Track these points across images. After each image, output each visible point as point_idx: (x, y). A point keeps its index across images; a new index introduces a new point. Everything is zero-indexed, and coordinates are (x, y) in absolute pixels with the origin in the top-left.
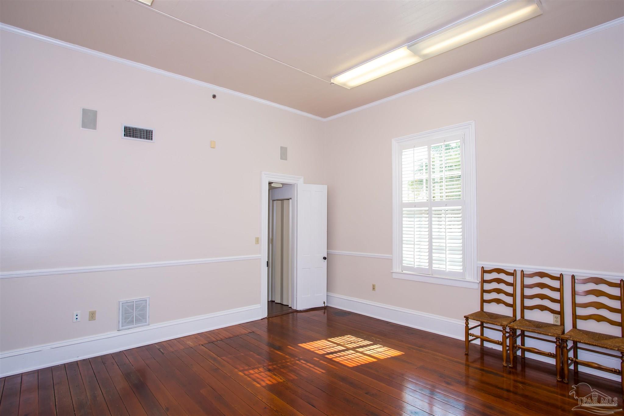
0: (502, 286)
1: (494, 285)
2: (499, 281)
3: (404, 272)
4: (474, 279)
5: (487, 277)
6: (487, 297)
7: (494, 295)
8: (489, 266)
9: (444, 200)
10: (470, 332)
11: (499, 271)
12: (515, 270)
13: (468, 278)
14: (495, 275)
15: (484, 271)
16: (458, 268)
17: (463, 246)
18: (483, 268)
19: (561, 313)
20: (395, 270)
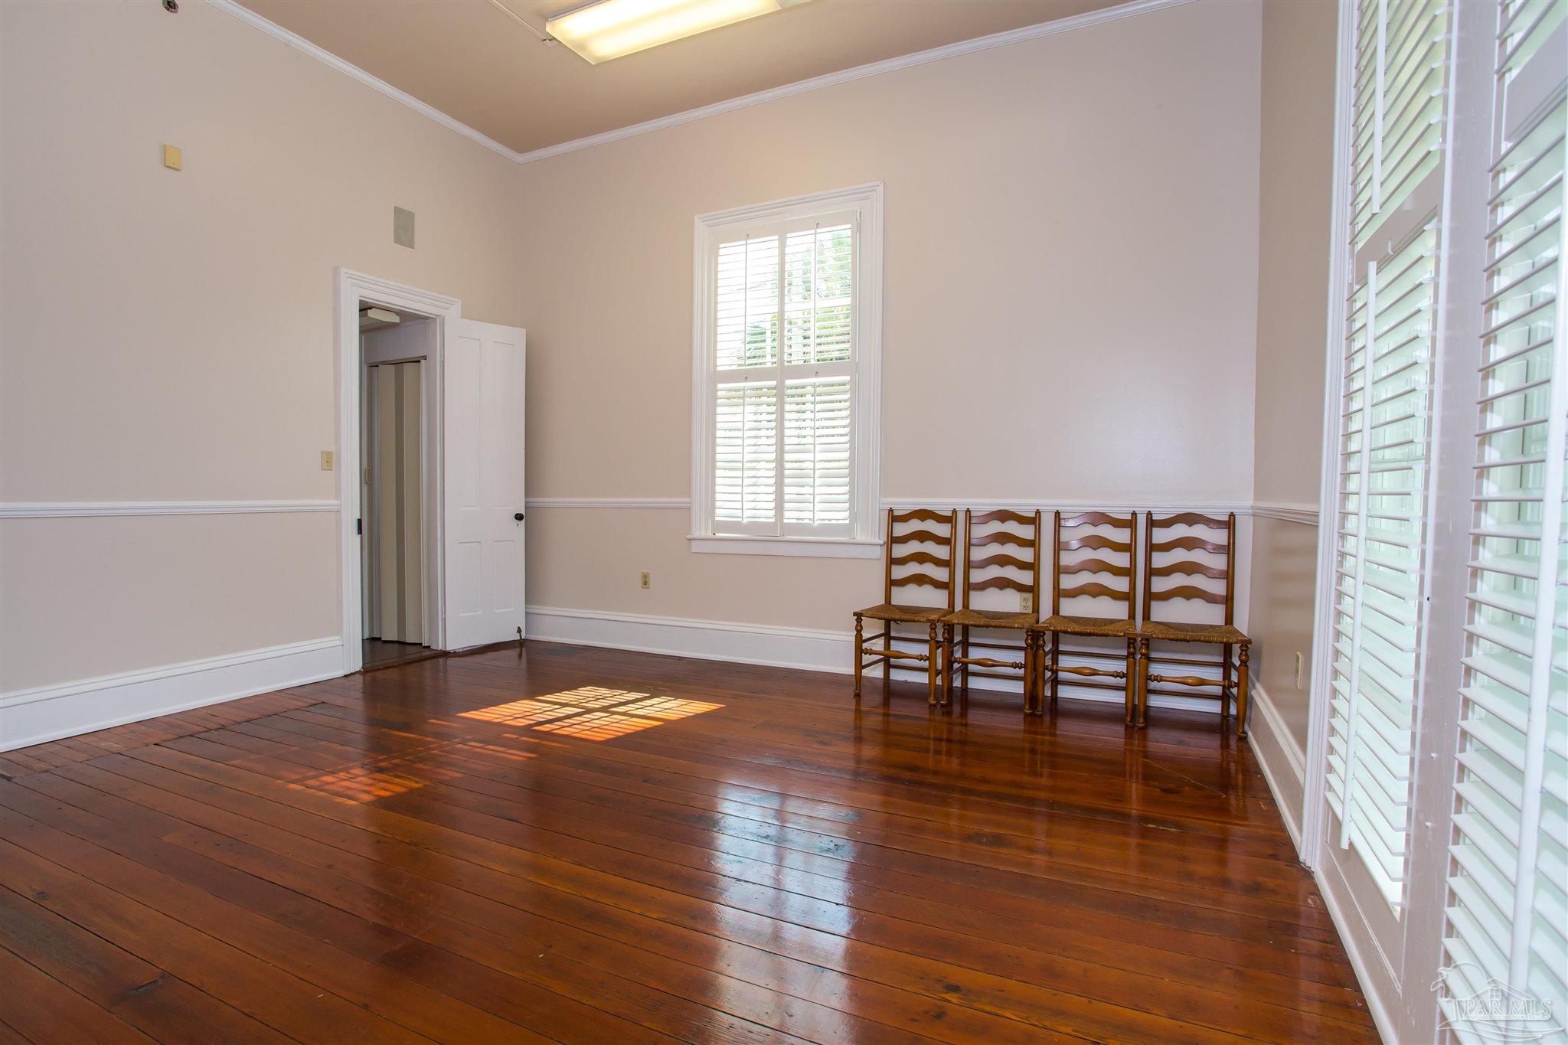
0: (930, 548)
1: (914, 547)
2: (922, 536)
3: (719, 535)
4: (873, 535)
5: (901, 529)
6: (899, 572)
7: (913, 569)
8: (905, 504)
9: (812, 362)
10: (865, 645)
11: (923, 514)
12: (954, 511)
13: (860, 538)
14: (915, 525)
15: (894, 518)
16: (842, 517)
17: (851, 467)
18: (891, 510)
19: (1033, 590)
20: (697, 533)
